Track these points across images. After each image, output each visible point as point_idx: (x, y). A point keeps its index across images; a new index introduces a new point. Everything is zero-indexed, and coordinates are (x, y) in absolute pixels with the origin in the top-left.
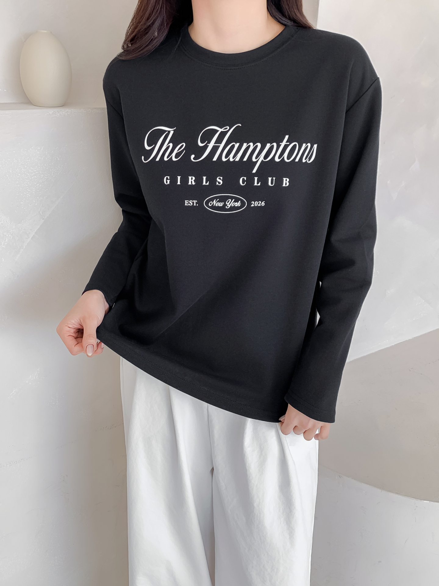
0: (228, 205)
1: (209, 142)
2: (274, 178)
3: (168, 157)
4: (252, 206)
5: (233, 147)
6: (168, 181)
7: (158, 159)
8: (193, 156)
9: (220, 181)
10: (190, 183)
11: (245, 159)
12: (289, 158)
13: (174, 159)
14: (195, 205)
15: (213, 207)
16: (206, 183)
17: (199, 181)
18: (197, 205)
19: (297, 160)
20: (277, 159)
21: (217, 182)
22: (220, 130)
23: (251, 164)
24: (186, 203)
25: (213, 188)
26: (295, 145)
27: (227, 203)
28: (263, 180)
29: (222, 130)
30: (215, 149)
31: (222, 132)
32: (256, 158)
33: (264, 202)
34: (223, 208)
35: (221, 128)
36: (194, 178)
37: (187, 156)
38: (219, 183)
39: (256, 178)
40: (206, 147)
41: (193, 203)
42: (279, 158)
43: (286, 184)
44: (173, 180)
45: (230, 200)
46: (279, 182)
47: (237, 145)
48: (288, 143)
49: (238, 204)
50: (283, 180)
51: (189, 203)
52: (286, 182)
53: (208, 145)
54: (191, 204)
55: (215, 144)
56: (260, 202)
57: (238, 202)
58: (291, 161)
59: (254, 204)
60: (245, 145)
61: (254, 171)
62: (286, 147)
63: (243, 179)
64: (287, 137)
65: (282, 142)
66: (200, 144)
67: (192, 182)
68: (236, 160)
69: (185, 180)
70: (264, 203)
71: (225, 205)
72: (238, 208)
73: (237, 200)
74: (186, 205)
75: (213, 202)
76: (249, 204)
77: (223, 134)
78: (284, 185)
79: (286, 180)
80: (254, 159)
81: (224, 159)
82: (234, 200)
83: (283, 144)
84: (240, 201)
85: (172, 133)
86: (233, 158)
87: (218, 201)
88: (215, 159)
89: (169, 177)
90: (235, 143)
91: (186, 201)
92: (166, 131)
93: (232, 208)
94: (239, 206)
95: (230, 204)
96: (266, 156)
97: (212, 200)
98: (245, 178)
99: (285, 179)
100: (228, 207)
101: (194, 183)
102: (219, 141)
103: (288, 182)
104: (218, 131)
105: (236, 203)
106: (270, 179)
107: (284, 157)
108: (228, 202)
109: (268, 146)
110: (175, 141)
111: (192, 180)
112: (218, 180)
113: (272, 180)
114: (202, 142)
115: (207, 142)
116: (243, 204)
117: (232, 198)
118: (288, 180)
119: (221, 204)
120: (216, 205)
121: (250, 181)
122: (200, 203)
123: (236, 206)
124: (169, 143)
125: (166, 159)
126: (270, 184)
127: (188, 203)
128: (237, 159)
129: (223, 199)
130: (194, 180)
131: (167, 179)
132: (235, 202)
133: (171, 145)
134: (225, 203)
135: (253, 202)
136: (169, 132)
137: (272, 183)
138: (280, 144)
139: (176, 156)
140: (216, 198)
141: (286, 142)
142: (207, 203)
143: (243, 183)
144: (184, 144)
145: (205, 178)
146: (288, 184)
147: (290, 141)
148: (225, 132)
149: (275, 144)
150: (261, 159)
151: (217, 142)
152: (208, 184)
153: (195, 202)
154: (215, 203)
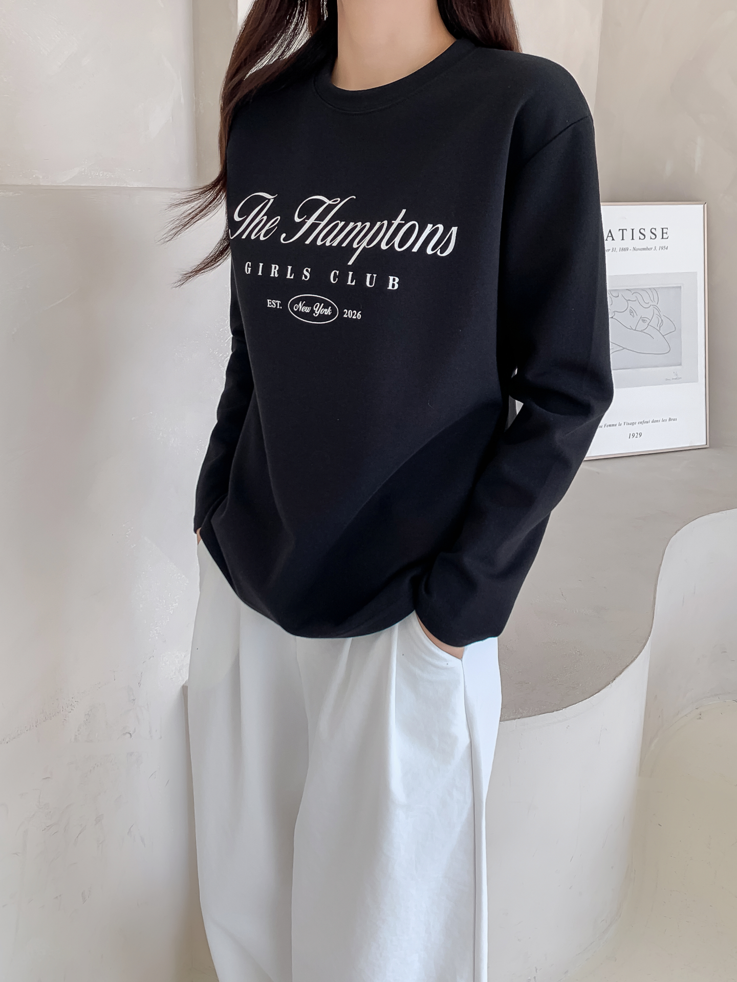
0: (316, 312)
1: (308, 218)
2: (375, 275)
3: (256, 236)
4: (345, 316)
5: (337, 225)
6: (250, 269)
7: (244, 237)
8: (284, 235)
9: (306, 274)
10: (272, 275)
11: (345, 244)
12: (400, 246)
13: (262, 238)
14: (278, 307)
15: (298, 313)
16: (291, 275)
17: (282, 272)
18: (281, 308)
19: (415, 249)
20: (384, 246)
21: (303, 276)
22: (328, 202)
23: (349, 251)
24: (269, 303)
25: (298, 285)
26: (414, 226)
27: (314, 309)
29: (331, 202)
31: (329, 204)
32: (359, 243)
33: (360, 312)
34: (309, 316)
35: (331, 199)
36: (277, 267)
37: (277, 235)
38: (306, 277)
39: (351, 273)
40: (303, 223)
41: (276, 304)
42: (387, 245)
43: (393, 286)
44: (255, 268)
45: (319, 304)
46: (382, 282)
47: (341, 224)
48: (404, 222)
49: (328, 312)
50: (389, 279)
51: (272, 304)
52: (393, 283)
53: (306, 220)
54: (274, 306)
55: (315, 220)
56: (355, 312)
57: (328, 309)
58: (404, 250)
59: (347, 314)
60: (351, 225)
61: (350, 263)
62: (400, 227)
63: (335, 273)
64: (404, 211)
65: (395, 220)
66: (297, 220)
67: (274, 272)
68: (333, 245)
69: (267, 269)
70: (360, 314)
71: (312, 311)
72: (328, 318)
73: (326, 305)
74: (269, 306)
75: (298, 305)
76: (342, 313)
77: (330, 207)
78: (390, 287)
79: (394, 280)
80: (355, 245)
81: (319, 243)
82: (323, 304)
83: (396, 223)
84: (330, 307)
85: (271, 202)
86: (330, 242)
87: (305, 305)
88: (308, 241)
89: (250, 264)
90: (339, 222)
91: (268, 300)
93: (322, 317)
94: (329, 314)
95: (319, 310)
96: (369, 243)
97: (297, 301)
98: (338, 272)
99: (391, 278)
100: (316, 314)
101: (276, 275)
102: (321, 218)
103: (397, 283)
104: (324, 203)
105: (326, 310)
106: (369, 276)
107: (394, 243)
108: (316, 308)
109: (378, 225)
110: (271, 213)
112: (305, 272)
113: (372, 278)
114: (299, 217)
115: (306, 216)
116: (333, 310)
117: (321, 301)
118: (397, 280)
119: (307, 310)
120: (302, 311)
121: (342, 278)
122: (284, 304)
123: (326, 313)
124: (263, 216)
125: (253, 237)
126: (368, 284)
127: (270, 303)
128: (335, 244)
129: (310, 302)
130: (278, 271)
131: (248, 266)
132: (324, 307)
133: (264, 219)
134: (312, 309)
135: (346, 310)
136: (268, 200)
137: (371, 284)
138: (393, 222)
139: (264, 236)
140: (301, 299)
141: (401, 221)
142: (292, 306)
143: (334, 280)
144: (279, 218)
145: (290, 268)
146: (396, 287)
147: (406, 219)
148: (333, 206)
149: (386, 222)
150: (364, 244)
151: (318, 219)
152: (292, 277)
153: (279, 302)
154: (300, 307)
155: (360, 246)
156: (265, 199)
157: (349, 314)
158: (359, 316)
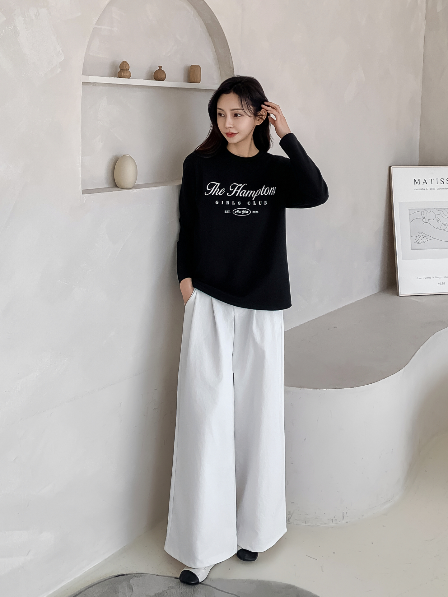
1: (234, 189)
3: (217, 194)
4: (253, 213)
5: (244, 192)
6: (218, 203)
7: (213, 194)
8: (228, 194)
9: (239, 203)
10: (227, 204)
11: (249, 196)
12: (266, 193)
13: (220, 195)
15: (236, 213)
16: (234, 203)
17: (231, 203)
19: (269, 194)
20: (262, 194)
22: (238, 185)
23: (251, 197)
25: (237, 206)
26: (268, 189)
28: (257, 202)
29: (239, 185)
30: (236, 192)
32: (254, 195)
34: (241, 214)
35: (239, 184)
36: (229, 202)
37: (225, 193)
39: (254, 202)
40: (233, 191)
41: (228, 212)
44: (220, 202)
46: (263, 203)
47: (245, 191)
49: (247, 212)
52: (266, 203)
56: (256, 211)
58: (267, 195)
60: (249, 192)
61: (253, 199)
62: (264, 190)
64: (264, 186)
65: (262, 188)
66: (231, 190)
69: (225, 203)
71: (242, 212)
72: (247, 214)
73: (247, 210)
74: (225, 212)
76: (252, 212)
77: (239, 187)
78: (265, 204)
80: (253, 196)
81: (240, 196)
85: (219, 185)
86: (244, 196)
87: (239, 211)
88: (237, 195)
89: (218, 201)
92: (216, 184)
93: (244, 214)
95: (244, 212)
96: (257, 194)
97: (236, 210)
98: (250, 202)
99: (265, 202)
101: (229, 204)
102: (238, 189)
104: (237, 185)
106: (259, 202)
107: (264, 193)
109: (258, 191)
110: (220, 188)
111: (228, 203)
112: (239, 202)
113: (260, 202)
114: (231, 189)
116: (249, 212)
117: (244, 210)
119: (240, 212)
121: (252, 203)
122: (231, 212)
124: (218, 188)
125: (216, 194)
126: (259, 204)
128: (246, 195)
129: (241, 210)
131: (217, 202)
132: (246, 211)
133: (219, 189)
136: (218, 185)
137: (260, 204)
139: (221, 193)
140: (238, 210)
141: (264, 188)
142: (234, 212)
143: (249, 204)
144: (224, 189)
145: (233, 202)
146: (266, 204)
147: (266, 187)
148: (240, 187)
149: (260, 190)
150: (256, 195)
151: (237, 189)
152: (234, 204)
153: (229, 211)
154: (237, 212)
155: (254, 196)
156: (215, 184)
157: (254, 212)
158: (258, 212)
